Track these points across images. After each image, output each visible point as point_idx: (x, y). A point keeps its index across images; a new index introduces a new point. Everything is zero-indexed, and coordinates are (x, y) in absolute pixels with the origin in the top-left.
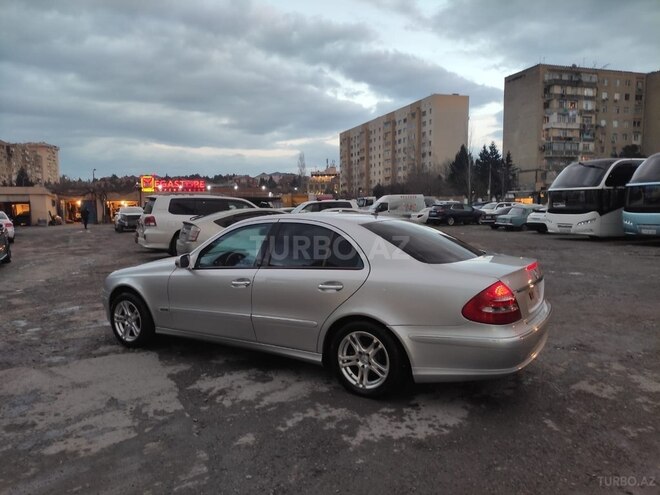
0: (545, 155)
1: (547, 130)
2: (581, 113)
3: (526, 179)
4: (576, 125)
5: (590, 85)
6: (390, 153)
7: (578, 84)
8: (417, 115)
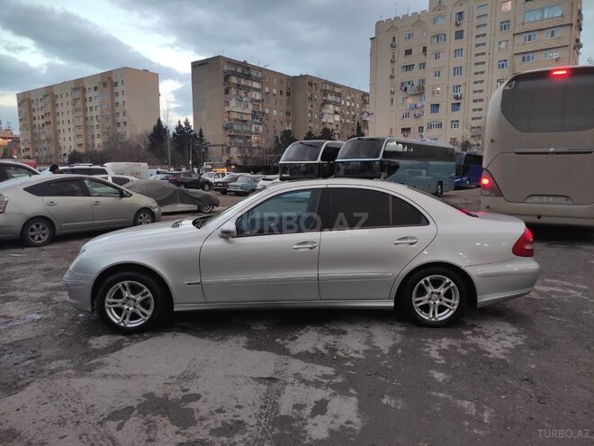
0: (228, 133)
1: (229, 112)
2: (253, 101)
3: (215, 152)
4: (249, 110)
5: (258, 80)
6: (81, 119)
7: (248, 77)
8: (109, 85)
